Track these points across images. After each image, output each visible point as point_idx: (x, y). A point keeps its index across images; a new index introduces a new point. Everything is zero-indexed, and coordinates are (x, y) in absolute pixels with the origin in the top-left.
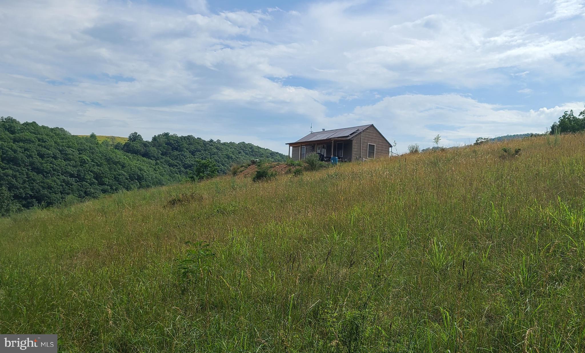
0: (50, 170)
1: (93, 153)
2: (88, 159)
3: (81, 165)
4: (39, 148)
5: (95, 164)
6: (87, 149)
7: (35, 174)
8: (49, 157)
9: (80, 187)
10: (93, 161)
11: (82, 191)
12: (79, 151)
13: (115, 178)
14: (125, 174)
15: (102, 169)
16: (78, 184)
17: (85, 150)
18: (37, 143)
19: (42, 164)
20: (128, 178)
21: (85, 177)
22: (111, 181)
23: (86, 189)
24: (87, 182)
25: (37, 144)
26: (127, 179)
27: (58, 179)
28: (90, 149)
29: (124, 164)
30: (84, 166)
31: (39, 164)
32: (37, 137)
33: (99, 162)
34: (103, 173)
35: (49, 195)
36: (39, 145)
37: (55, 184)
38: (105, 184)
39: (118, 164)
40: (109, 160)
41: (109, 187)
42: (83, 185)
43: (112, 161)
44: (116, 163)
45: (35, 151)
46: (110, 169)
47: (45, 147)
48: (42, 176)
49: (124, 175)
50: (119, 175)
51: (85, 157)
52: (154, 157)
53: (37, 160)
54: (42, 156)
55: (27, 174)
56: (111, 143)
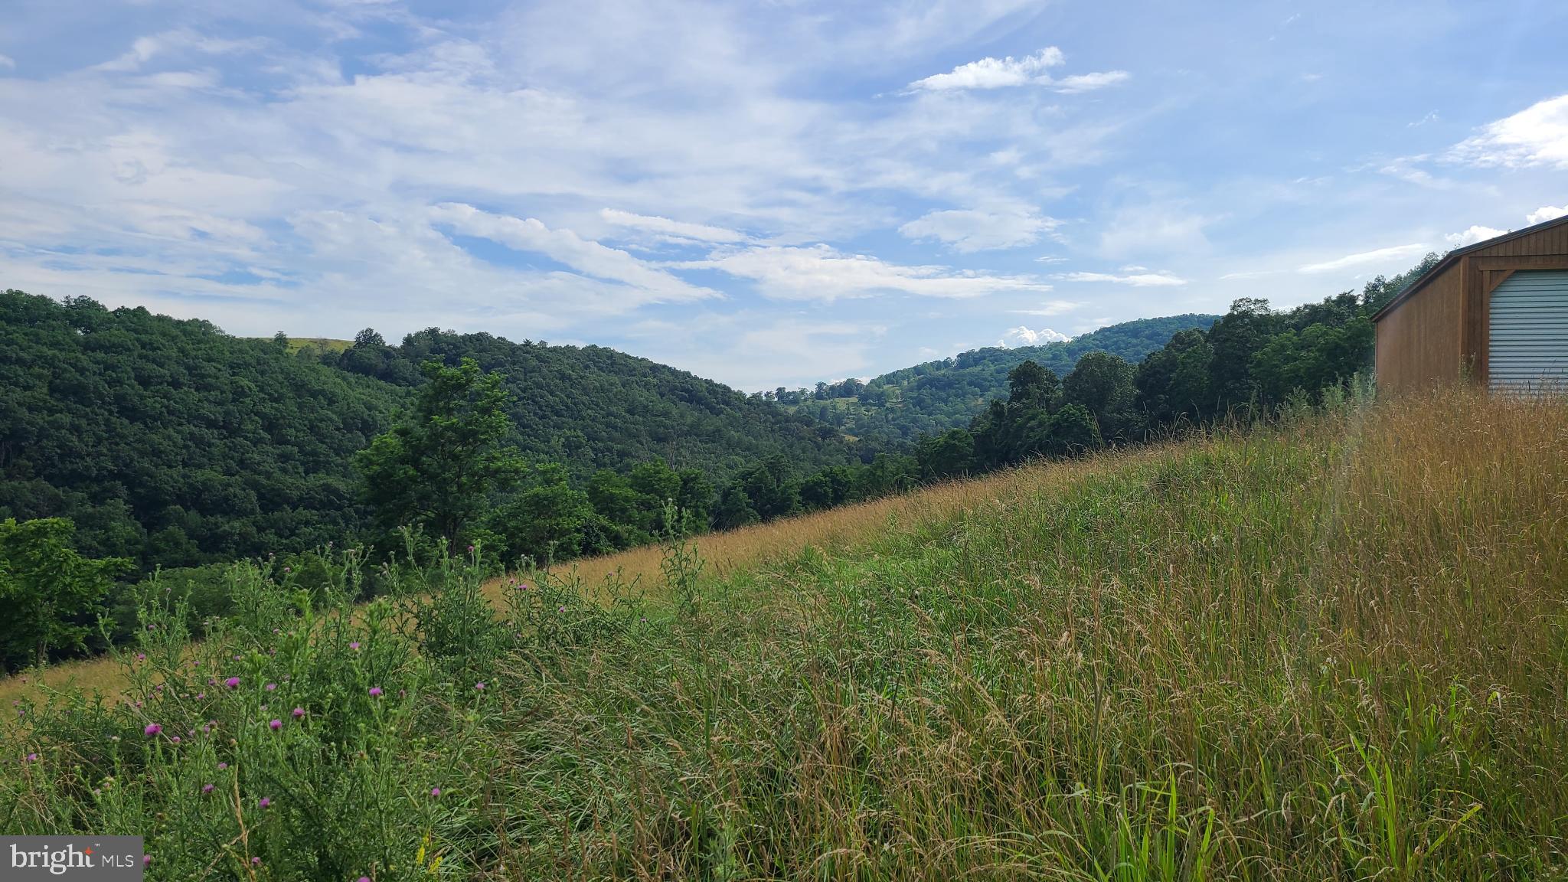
0: (162, 412)
1: (262, 373)
2: (252, 385)
3: (234, 400)
4: (140, 363)
5: (266, 396)
6: (250, 364)
7: (126, 422)
8: (161, 384)
9: (230, 450)
10: (262, 390)
11: (232, 458)
12: (232, 368)
13: (312, 428)
14: (334, 417)
15: (281, 407)
16: (225, 444)
17: (247, 365)
18: (138, 350)
19: (142, 397)
20: (342, 426)
21: (242, 427)
22: (301, 434)
23: (243, 454)
24: (246, 438)
25: (136, 353)
26: (338, 429)
27: (178, 432)
28: (259, 363)
29: (333, 394)
30: (241, 402)
31: (136, 399)
32: (138, 340)
33: (276, 391)
34: (284, 418)
35: (153, 469)
36: (141, 357)
37: (171, 443)
38: (287, 442)
39: (320, 397)
40: (300, 388)
41: (296, 449)
42: (235, 446)
43: (308, 391)
44: (314, 394)
45: (129, 369)
46: (300, 407)
47: (154, 361)
48: (142, 426)
49: (332, 421)
50: (321, 421)
51: (244, 382)
52: (405, 379)
53: (132, 390)
54: (145, 381)
55: (107, 422)
56: (318, 352)
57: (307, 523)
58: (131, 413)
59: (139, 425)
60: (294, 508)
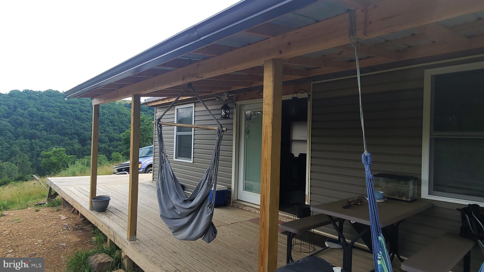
0: (86, 118)
1: (110, 109)
2: (107, 112)
3: (103, 116)
4: (80, 107)
5: (110, 115)
6: (107, 107)
7: (77, 121)
8: (85, 112)
9: (102, 128)
10: (109, 113)
11: (102, 129)
12: (102, 108)
13: (121, 122)
14: (127, 120)
15: (114, 117)
16: (101, 126)
17: (106, 107)
18: (80, 104)
19: (81, 115)
20: (128, 122)
21: (105, 122)
22: (119, 124)
23: (105, 129)
24: (106, 125)
25: (79, 104)
26: (127, 123)
27: (90, 123)
28: (109, 107)
29: (127, 114)
30: (105, 116)
31: (80, 116)
32: (80, 101)
33: (113, 113)
34: (115, 120)
35: (84, 132)
36: (81, 105)
37: (88, 126)
38: (115, 126)
39: (123, 115)
40: (119, 113)
41: (117, 127)
42: (103, 127)
43: (121, 113)
44: (122, 114)
45: (78, 108)
46: (119, 117)
47: (84, 106)
48: (81, 122)
49: (126, 120)
50: (123, 121)
51: (105, 111)
52: (144, 110)
53: (79, 113)
54: (82, 111)
55: (73, 121)
56: (123, 103)
57: (120, 145)
58: (78, 119)
59: (80, 121)
60: (117, 141)
